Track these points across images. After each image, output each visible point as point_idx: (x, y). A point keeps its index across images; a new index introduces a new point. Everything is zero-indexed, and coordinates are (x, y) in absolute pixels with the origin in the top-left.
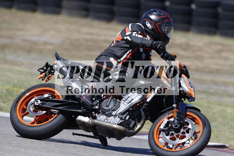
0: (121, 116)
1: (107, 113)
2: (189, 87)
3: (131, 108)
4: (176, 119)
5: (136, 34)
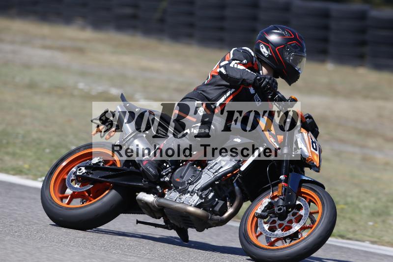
0: (200, 193)
1: (180, 188)
2: (310, 148)
3: (217, 181)
4: (281, 199)
5: (236, 63)
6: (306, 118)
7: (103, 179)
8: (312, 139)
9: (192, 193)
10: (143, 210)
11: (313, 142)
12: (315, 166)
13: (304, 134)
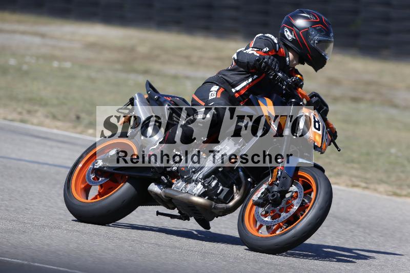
0: (203, 181)
1: (185, 177)
3: (220, 168)
4: (275, 184)
7: (116, 172)
9: (196, 181)
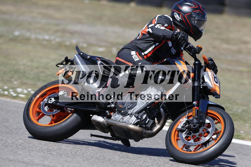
0: (137, 115)
1: (122, 112)
2: (213, 82)
3: (148, 107)
4: (195, 118)
5: (159, 26)
6: (209, 61)
7: (67, 106)
8: (214, 76)
9: (131, 115)
10: (95, 127)
11: (215, 78)
12: (217, 94)
13: (209, 72)
